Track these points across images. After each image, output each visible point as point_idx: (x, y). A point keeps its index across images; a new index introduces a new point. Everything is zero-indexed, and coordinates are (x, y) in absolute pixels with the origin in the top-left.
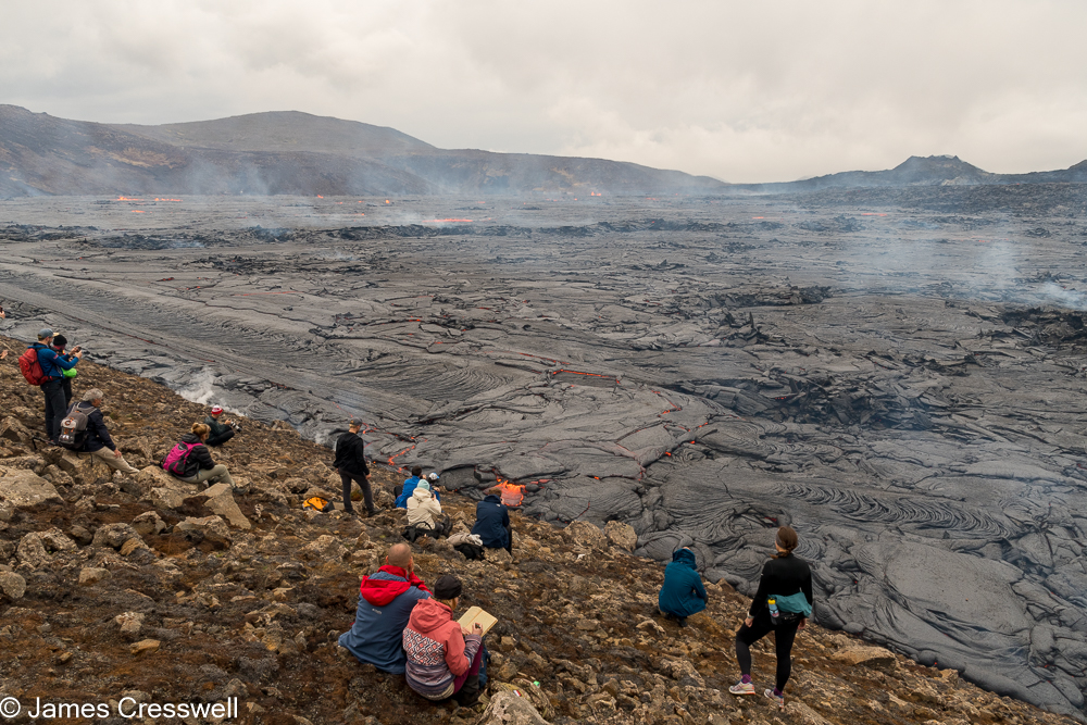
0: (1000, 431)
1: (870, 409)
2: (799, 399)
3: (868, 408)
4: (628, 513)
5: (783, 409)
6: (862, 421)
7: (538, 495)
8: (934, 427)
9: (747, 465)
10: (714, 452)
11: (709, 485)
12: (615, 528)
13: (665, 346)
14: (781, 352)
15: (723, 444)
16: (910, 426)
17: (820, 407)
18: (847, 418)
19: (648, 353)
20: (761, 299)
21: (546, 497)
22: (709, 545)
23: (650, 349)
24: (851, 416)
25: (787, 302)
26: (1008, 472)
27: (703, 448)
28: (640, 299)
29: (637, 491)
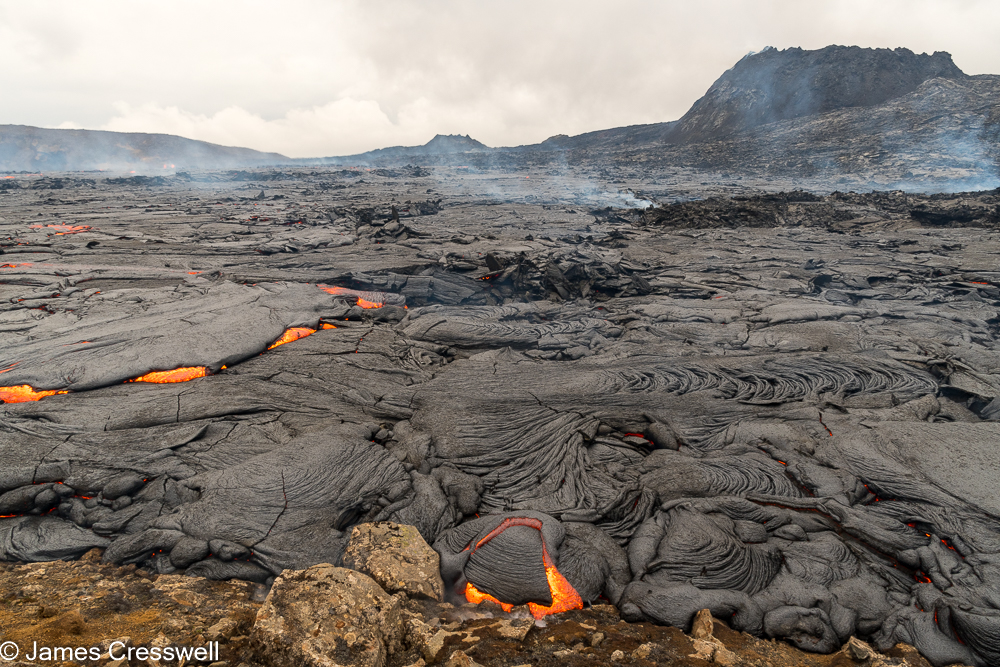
0: (718, 285)
1: (588, 279)
2: (511, 275)
3: (585, 277)
4: (385, 492)
5: (493, 291)
6: (584, 294)
7: (143, 500)
8: (654, 290)
9: (525, 358)
10: (453, 350)
11: (502, 397)
12: (377, 542)
13: (300, 248)
14: (440, 244)
15: (465, 335)
16: (634, 291)
17: (538, 282)
18: (566, 293)
19: (284, 256)
20: (381, 212)
21: (165, 502)
22: (596, 523)
23: (283, 251)
24: (569, 290)
25: (406, 214)
26: (811, 313)
27: (437, 347)
28: (247, 217)
29: (373, 438)
